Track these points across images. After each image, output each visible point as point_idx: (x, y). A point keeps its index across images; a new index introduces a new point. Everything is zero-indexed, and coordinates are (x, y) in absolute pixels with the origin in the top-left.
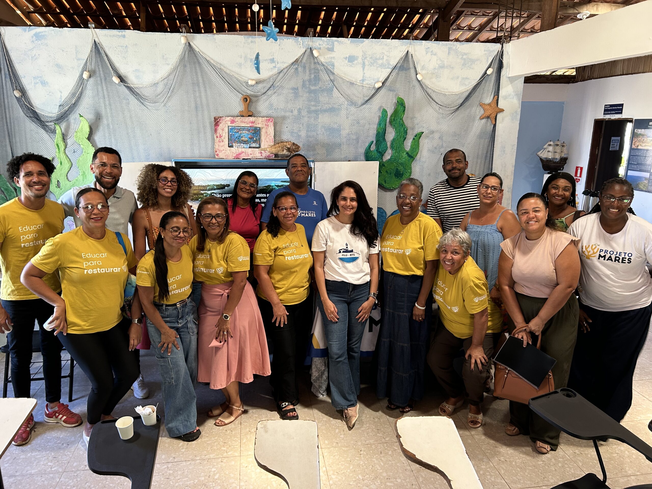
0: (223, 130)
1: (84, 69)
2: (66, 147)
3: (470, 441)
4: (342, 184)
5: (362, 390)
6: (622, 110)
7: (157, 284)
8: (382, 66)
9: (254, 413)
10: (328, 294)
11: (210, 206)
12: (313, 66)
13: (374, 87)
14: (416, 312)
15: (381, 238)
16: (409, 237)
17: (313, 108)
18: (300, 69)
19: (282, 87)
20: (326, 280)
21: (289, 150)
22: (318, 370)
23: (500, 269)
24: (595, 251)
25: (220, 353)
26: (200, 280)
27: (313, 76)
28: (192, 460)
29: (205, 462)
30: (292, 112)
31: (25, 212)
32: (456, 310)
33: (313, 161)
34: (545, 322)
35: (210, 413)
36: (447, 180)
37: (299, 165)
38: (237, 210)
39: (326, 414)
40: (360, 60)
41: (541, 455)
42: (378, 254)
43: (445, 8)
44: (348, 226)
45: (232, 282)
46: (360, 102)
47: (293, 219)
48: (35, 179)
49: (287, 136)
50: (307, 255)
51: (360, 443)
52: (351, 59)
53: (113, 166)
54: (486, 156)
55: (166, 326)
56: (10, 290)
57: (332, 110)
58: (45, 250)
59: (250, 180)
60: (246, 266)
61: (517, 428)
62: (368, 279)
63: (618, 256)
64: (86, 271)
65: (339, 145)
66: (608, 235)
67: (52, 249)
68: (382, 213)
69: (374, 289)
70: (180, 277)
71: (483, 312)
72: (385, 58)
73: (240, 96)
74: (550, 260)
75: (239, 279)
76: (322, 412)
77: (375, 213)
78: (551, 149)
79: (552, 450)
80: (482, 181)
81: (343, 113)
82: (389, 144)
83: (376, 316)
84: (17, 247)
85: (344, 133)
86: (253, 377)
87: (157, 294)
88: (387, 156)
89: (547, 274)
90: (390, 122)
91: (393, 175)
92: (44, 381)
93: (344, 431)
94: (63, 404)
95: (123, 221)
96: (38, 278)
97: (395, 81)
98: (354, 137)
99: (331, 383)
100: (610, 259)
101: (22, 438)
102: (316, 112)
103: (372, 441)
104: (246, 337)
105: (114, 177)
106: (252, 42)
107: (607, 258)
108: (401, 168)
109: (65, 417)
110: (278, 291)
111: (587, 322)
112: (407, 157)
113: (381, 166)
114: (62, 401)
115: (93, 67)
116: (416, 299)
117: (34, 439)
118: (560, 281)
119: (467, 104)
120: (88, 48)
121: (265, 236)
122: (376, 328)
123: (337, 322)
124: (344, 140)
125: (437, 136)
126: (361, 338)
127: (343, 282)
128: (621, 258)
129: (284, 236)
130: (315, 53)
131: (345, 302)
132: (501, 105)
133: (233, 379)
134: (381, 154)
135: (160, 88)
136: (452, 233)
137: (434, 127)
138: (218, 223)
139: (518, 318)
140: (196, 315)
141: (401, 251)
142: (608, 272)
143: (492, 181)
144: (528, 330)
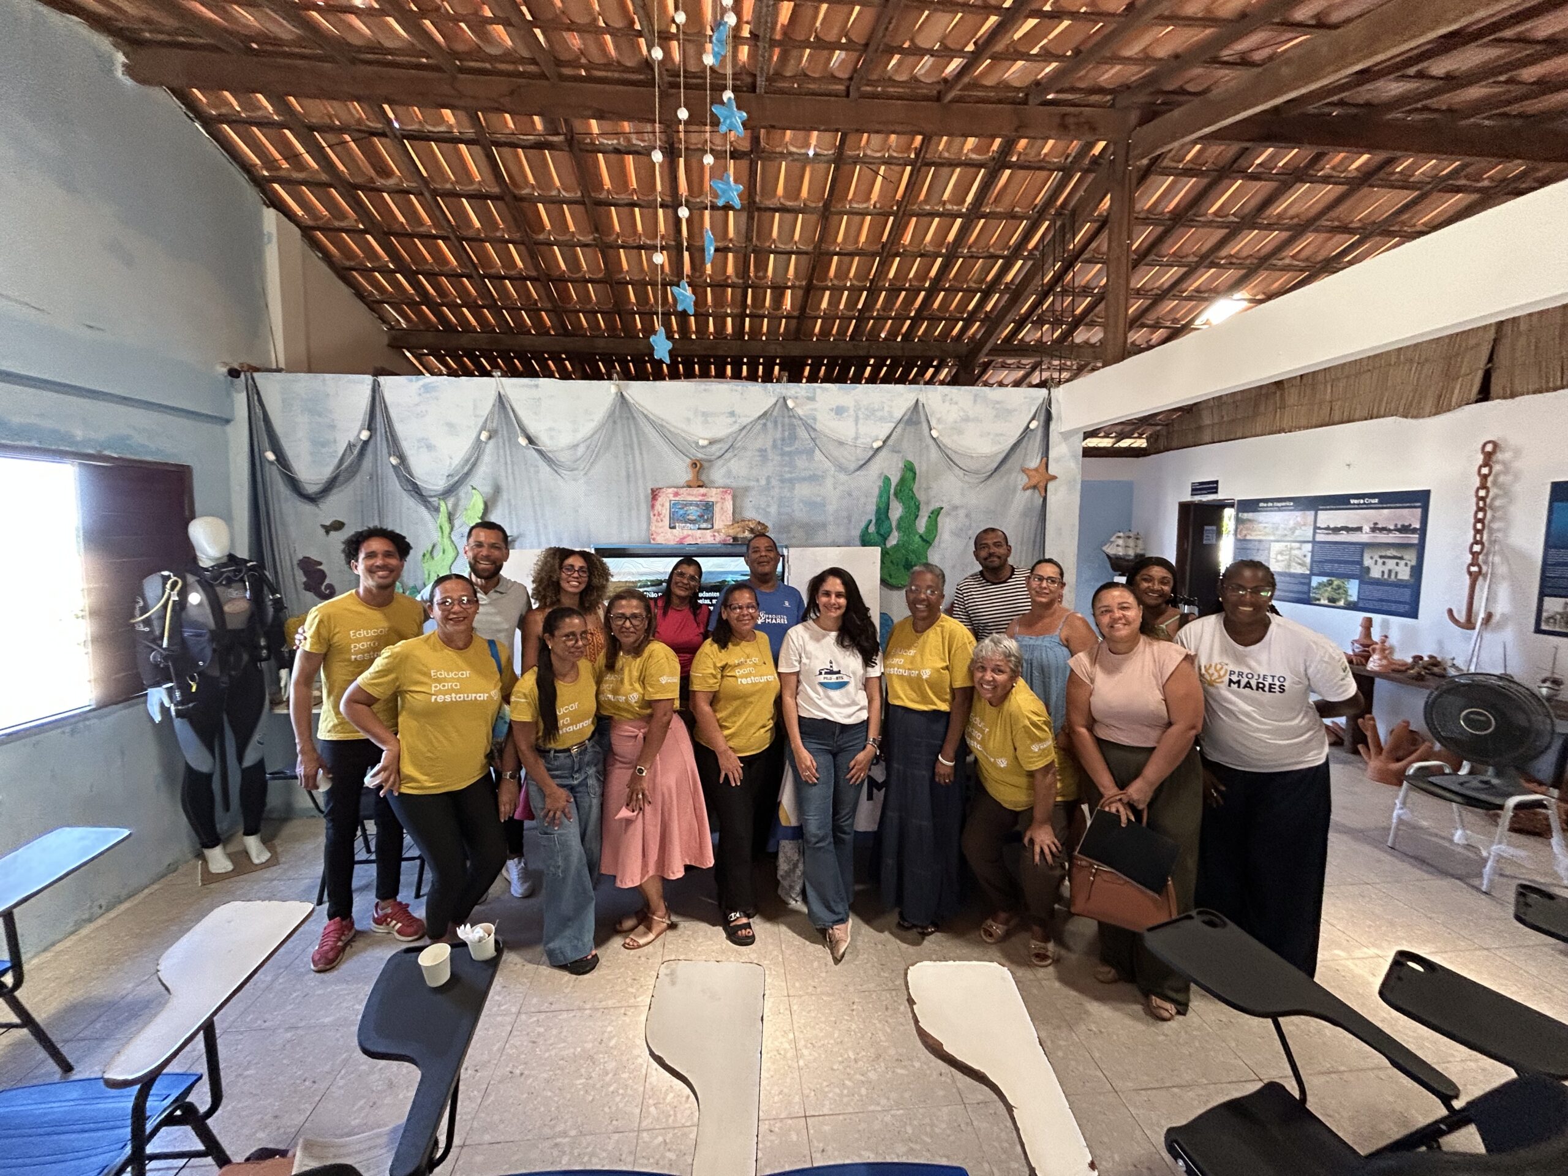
0: (663, 506)
1: (483, 428)
2: (452, 529)
3: (1035, 991)
4: (824, 572)
5: (857, 894)
6: (1216, 488)
7: (540, 719)
8: (882, 419)
9: (688, 927)
10: (802, 738)
11: (624, 602)
12: (786, 420)
13: (872, 448)
14: (940, 770)
15: (884, 653)
16: (927, 650)
17: (788, 476)
18: (770, 425)
19: (745, 448)
20: (800, 717)
21: (752, 530)
22: (788, 860)
23: (1069, 700)
24: (1222, 673)
25: (632, 827)
26: (605, 713)
27: (787, 433)
28: (580, 1009)
29: (599, 1014)
30: (758, 480)
31: (362, 609)
32: (1003, 763)
33: (786, 547)
34: (1154, 788)
35: (618, 927)
36: (981, 572)
37: (763, 549)
38: (670, 612)
39: (800, 934)
40: (852, 412)
41: (1160, 1023)
42: (880, 678)
43: (966, 356)
44: (834, 634)
45: (651, 716)
46: (853, 466)
47: (752, 624)
48: (379, 562)
49: (751, 514)
50: (773, 678)
51: (851, 989)
52: (839, 411)
53: (493, 546)
54: (1034, 542)
55: (553, 783)
56: (331, 724)
57: (815, 478)
58: (379, 663)
59: (690, 570)
60: (673, 691)
61: (1113, 971)
62: (864, 715)
63: (1261, 680)
64: (434, 697)
65: (824, 526)
66: (1240, 648)
67: (387, 664)
68: (886, 620)
69: (873, 733)
70: (575, 706)
71: (1048, 768)
72: (886, 409)
73: (688, 460)
74: (1154, 682)
75: (660, 710)
76: (794, 931)
77: (876, 620)
78: (1120, 542)
79: (1179, 1013)
80: (1033, 570)
81: (829, 482)
82: (894, 524)
83: (879, 774)
84: (344, 660)
85: (831, 508)
86: (682, 870)
87: (540, 734)
88: (893, 541)
89: (1152, 707)
90: (896, 494)
91: (901, 567)
92: (374, 865)
93: (826, 965)
94: (400, 903)
95: (506, 626)
96: (364, 707)
97: (900, 440)
98: (845, 514)
99: (807, 884)
100: (1248, 685)
101: (326, 958)
102: (791, 481)
103: (872, 986)
104: (671, 803)
105: (494, 562)
106: (705, 390)
107: (1243, 683)
108: (912, 558)
109: (400, 925)
110: (727, 732)
111: (1217, 790)
112: (921, 542)
113: (884, 554)
114: (399, 898)
115: (495, 425)
116: (940, 750)
117: (347, 959)
118: (1174, 718)
119: (1003, 469)
120: (488, 403)
121: (709, 647)
122: (879, 795)
123: (815, 784)
124: (831, 518)
125: (962, 513)
126: (854, 810)
127: (825, 719)
128: (1267, 684)
129: (738, 648)
130: (790, 404)
131: (830, 752)
132: (1052, 470)
133: (651, 873)
134: (884, 537)
135: (581, 450)
136: (992, 640)
137: (957, 501)
138: (634, 626)
139: (1105, 780)
140: (600, 766)
141: (915, 673)
142: (1248, 708)
143: (1048, 570)
144: (1125, 800)
